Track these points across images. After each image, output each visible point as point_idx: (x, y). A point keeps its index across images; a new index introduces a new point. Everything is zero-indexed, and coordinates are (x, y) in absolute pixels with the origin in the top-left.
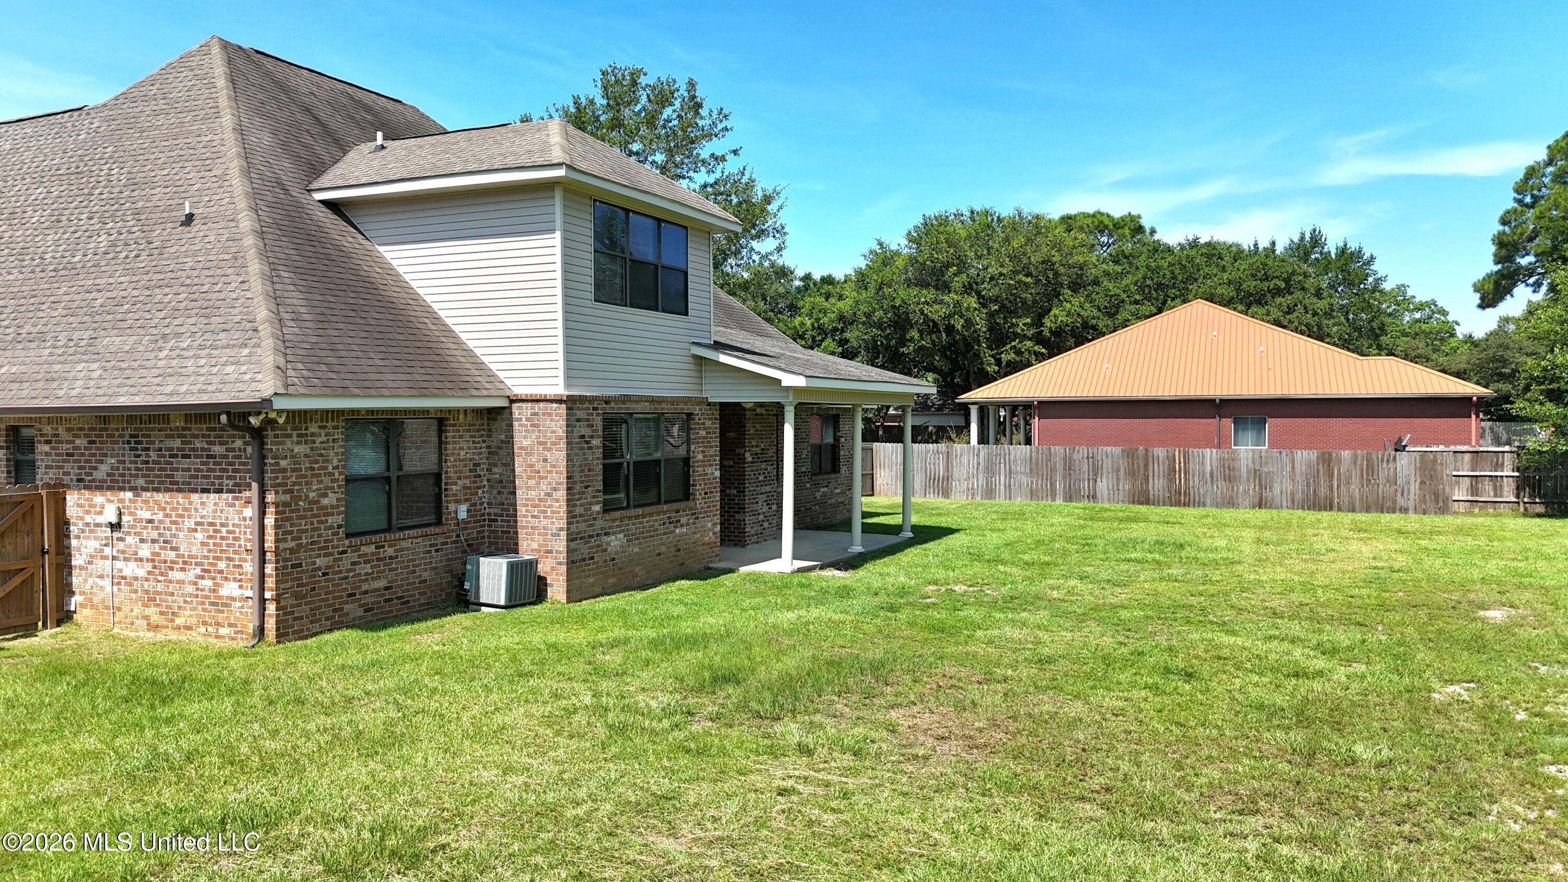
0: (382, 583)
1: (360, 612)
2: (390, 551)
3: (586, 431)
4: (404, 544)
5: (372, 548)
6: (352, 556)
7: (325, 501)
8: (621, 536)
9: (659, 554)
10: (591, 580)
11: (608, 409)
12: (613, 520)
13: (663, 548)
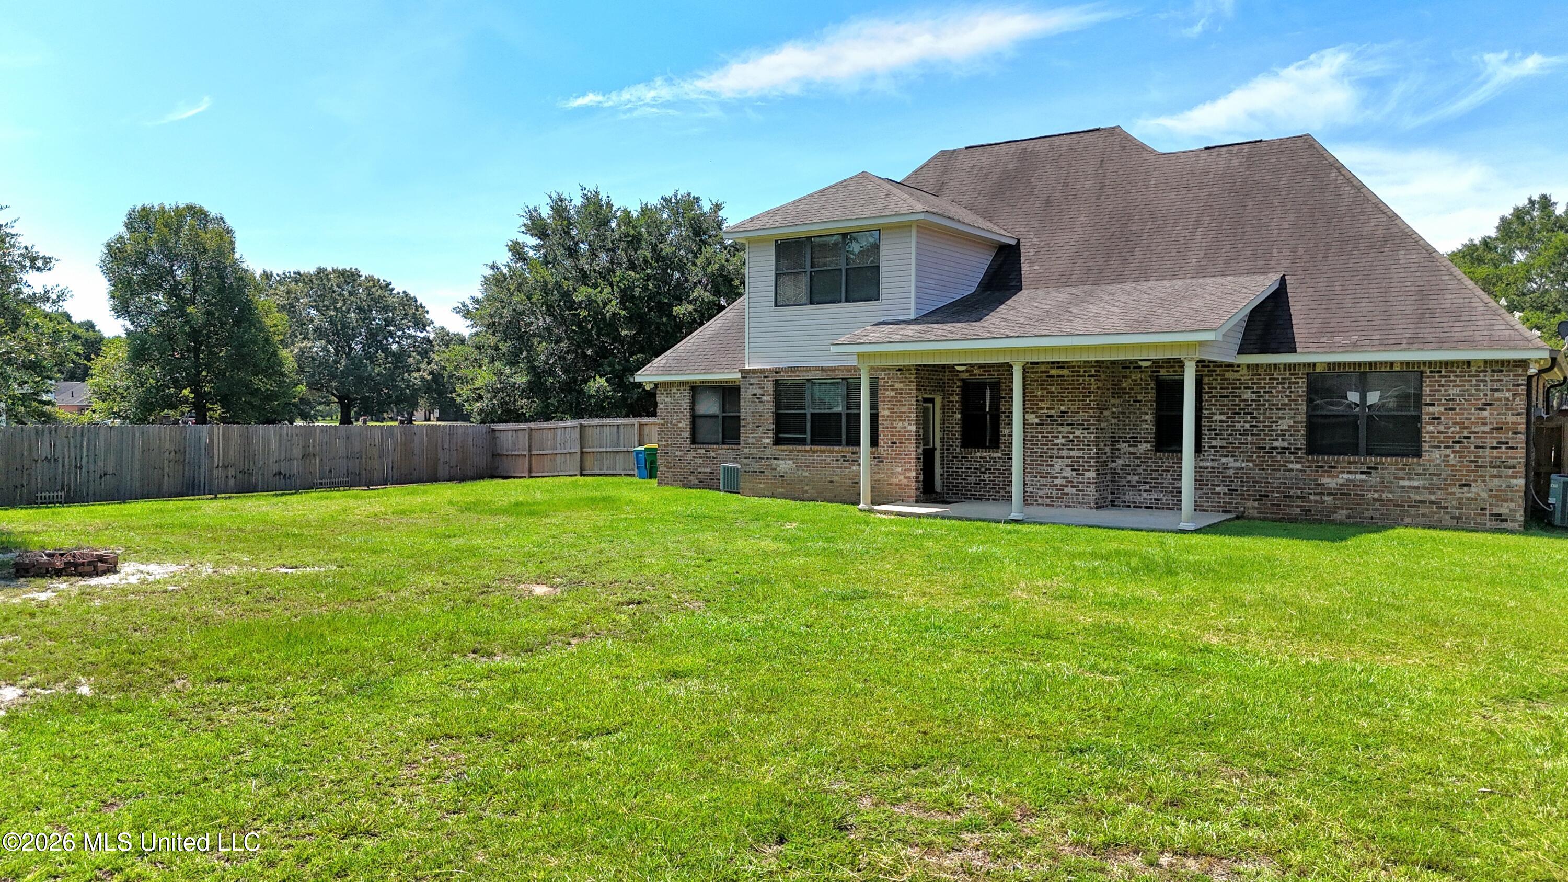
0: (709, 470)
1: (697, 482)
2: (713, 454)
3: (759, 392)
4: (721, 451)
5: (703, 451)
6: (693, 453)
7: (680, 425)
8: (791, 462)
9: (831, 482)
10: (762, 486)
11: (778, 377)
12: (783, 451)
13: (836, 478)
